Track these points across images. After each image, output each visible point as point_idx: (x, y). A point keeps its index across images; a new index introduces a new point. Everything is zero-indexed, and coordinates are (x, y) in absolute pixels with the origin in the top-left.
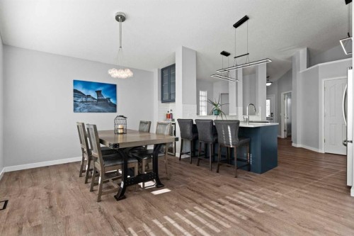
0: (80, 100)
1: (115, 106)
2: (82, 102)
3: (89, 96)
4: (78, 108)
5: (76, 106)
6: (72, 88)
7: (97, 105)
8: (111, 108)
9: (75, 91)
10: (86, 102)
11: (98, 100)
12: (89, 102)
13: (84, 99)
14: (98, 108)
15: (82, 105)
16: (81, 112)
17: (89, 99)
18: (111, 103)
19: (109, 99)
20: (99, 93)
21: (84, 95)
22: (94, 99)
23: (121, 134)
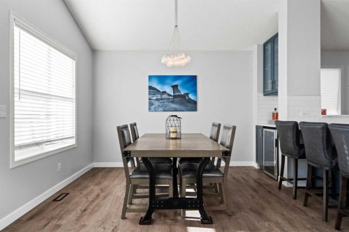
0: (154, 98)
1: (195, 103)
2: (157, 100)
3: (164, 92)
4: (153, 107)
5: (151, 104)
6: (147, 84)
7: (173, 102)
8: (190, 106)
9: (150, 88)
10: (162, 99)
11: (175, 97)
12: (165, 99)
13: (159, 97)
14: (174, 106)
15: (157, 103)
16: (156, 111)
17: (164, 96)
18: (190, 99)
19: (188, 94)
20: (175, 87)
21: (159, 91)
22: (169, 95)
23: (173, 139)
